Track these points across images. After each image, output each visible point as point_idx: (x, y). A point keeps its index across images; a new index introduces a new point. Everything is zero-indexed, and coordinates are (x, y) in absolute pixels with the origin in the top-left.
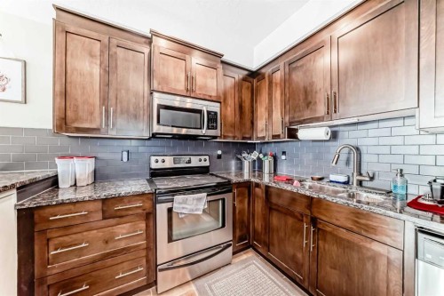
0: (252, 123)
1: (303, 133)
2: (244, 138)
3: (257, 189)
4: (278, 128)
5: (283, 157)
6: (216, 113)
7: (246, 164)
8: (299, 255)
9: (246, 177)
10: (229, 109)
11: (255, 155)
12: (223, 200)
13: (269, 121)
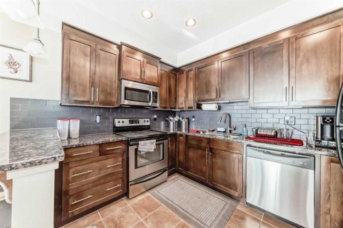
0: (176, 99)
1: (205, 107)
2: (171, 108)
3: (181, 138)
4: (191, 103)
5: (193, 119)
6: (157, 93)
7: (171, 124)
8: (204, 168)
9: (171, 131)
10: (163, 90)
11: (177, 118)
12: (163, 144)
13: (186, 98)
